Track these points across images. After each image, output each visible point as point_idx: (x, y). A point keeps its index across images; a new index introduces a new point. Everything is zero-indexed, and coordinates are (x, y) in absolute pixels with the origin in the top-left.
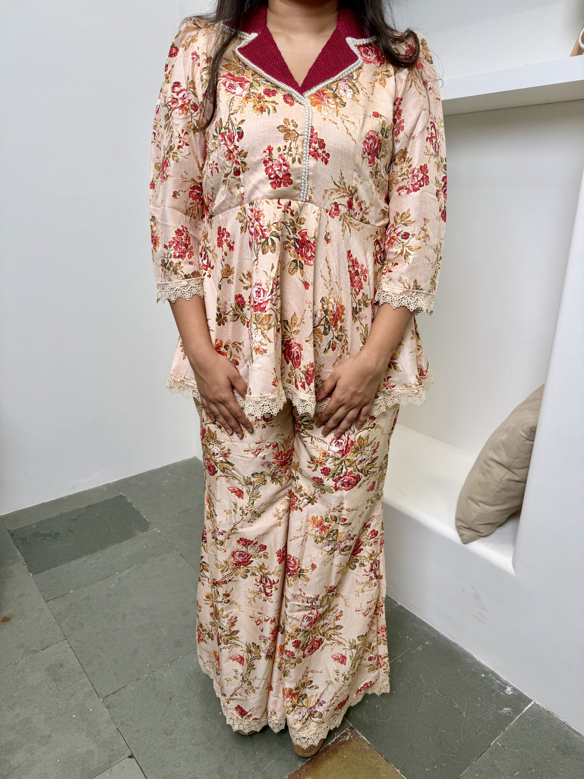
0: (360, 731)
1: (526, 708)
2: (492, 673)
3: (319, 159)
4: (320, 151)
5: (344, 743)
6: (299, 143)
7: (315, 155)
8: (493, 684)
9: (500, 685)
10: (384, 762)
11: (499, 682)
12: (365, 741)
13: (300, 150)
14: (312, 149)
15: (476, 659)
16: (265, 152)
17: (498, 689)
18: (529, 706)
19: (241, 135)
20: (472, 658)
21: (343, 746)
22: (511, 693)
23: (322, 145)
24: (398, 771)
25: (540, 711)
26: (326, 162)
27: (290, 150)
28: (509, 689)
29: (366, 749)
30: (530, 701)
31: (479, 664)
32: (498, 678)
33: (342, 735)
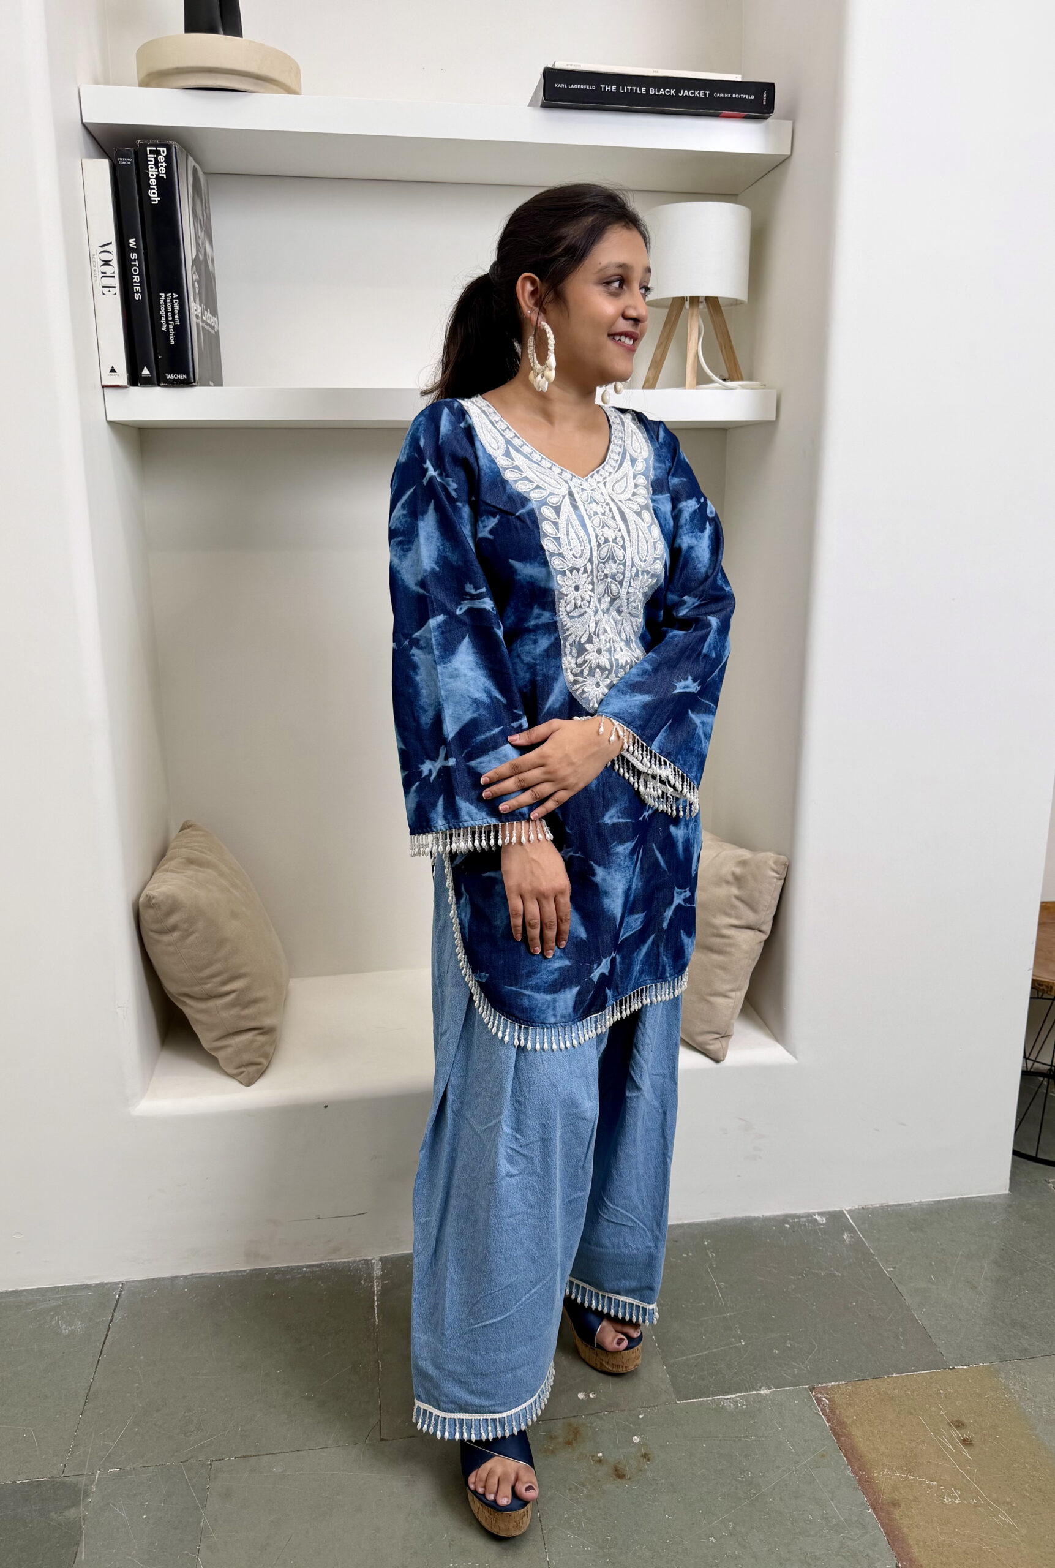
0: (822, 1383)
1: (850, 1220)
2: (789, 1216)
5: (832, 1411)
8: (806, 1225)
9: (809, 1222)
11: (805, 1219)
12: (838, 1385)
17: (815, 1226)
18: (848, 1217)
22: (823, 1219)
24: (895, 1375)
25: (859, 1213)
28: (817, 1217)
29: (852, 1391)
30: (842, 1212)
33: (819, 1405)
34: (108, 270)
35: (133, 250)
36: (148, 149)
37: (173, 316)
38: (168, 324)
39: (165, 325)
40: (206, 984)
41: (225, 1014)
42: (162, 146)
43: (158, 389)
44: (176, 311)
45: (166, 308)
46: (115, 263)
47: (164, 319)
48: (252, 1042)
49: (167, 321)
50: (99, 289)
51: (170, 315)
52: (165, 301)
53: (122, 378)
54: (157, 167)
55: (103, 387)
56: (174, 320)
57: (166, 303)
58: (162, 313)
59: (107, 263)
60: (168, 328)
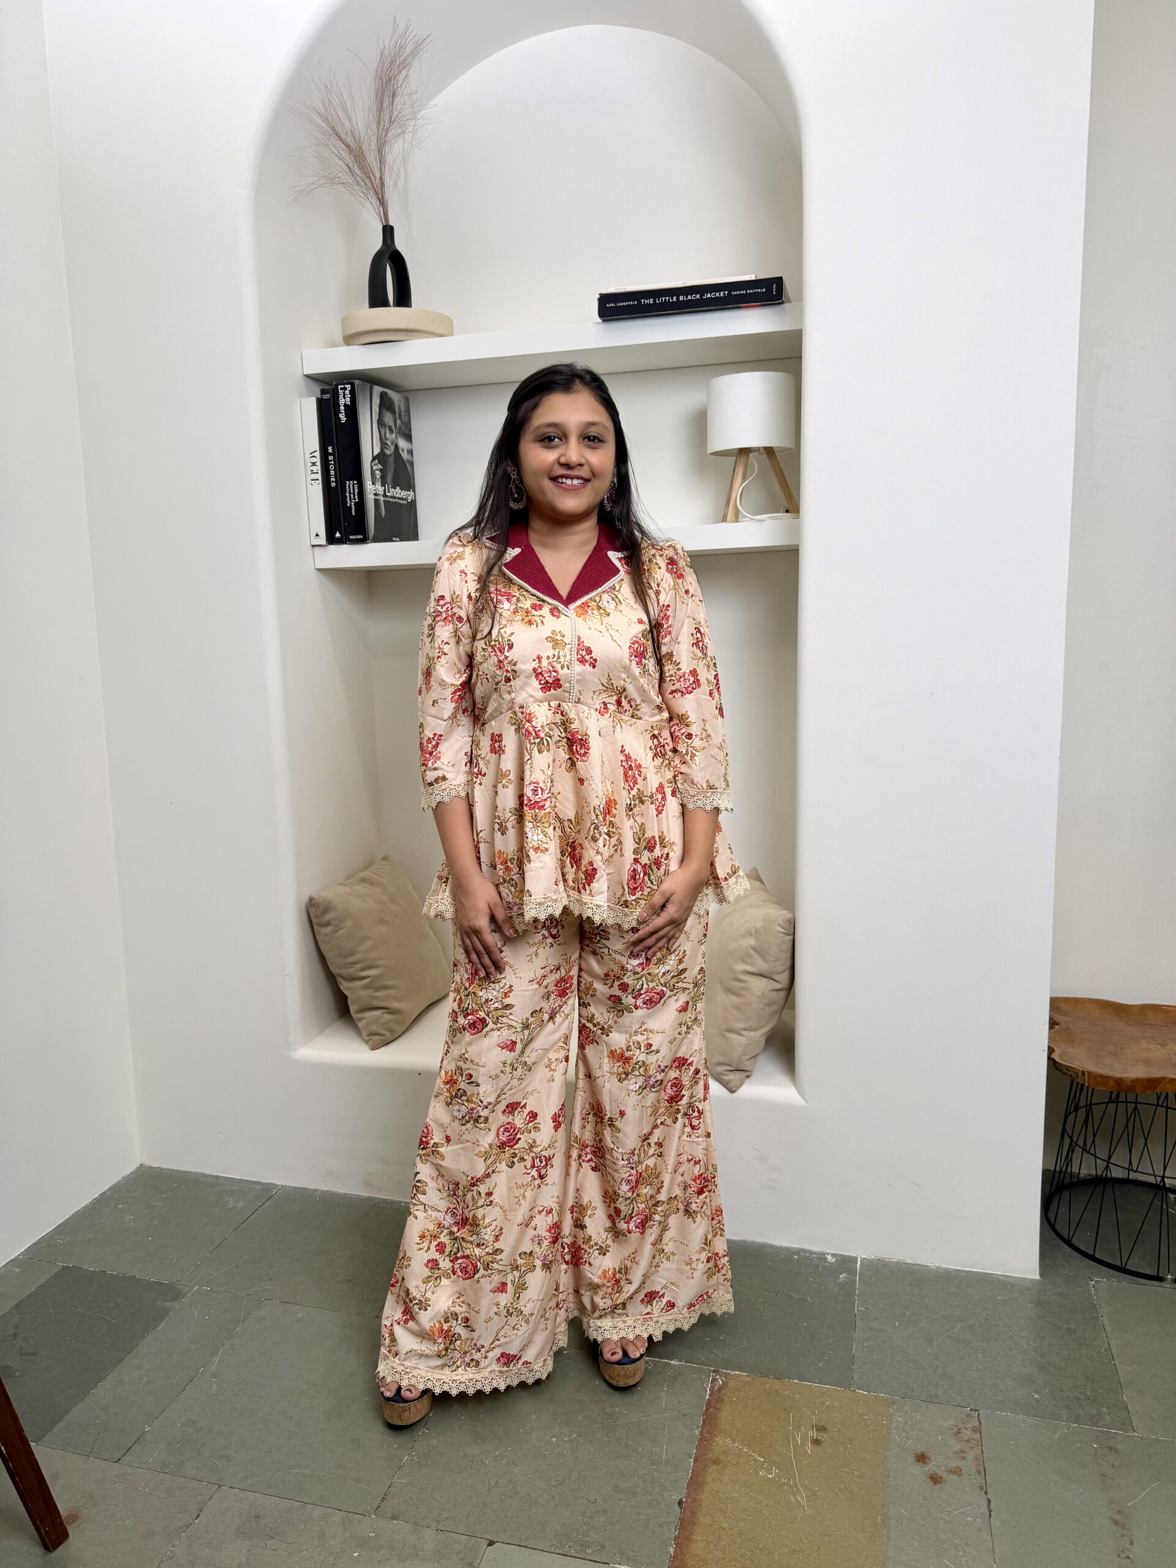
0: (728, 1370)
1: (858, 1266)
2: (802, 1250)
3: (587, 665)
4: (587, 657)
5: (721, 1389)
6: (567, 651)
7: (582, 661)
8: (812, 1260)
9: (818, 1258)
10: (776, 1381)
11: (815, 1255)
12: (740, 1375)
13: (568, 657)
14: (579, 656)
15: (775, 1246)
16: (534, 660)
17: (821, 1262)
18: (859, 1263)
19: (511, 647)
20: (772, 1246)
21: (723, 1392)
22: (834, 1260)
23: (589, 651)
24: (796, 1381)
25: (871, 1262)
26: (594, 667)
27: (559, 658)
28: (829, 1257)
29: (748, 1382)
30: (854, 1260)
31: (781, 1249)
32: (811, 1252)
33: (711, 1383)
34: (315, 469)
35: (330, 454)
36: (340, 387)
37: (354, 496)
38: (351, 501)
39: (349, 502)
40: (350, 968)
41: (362, 993)
42: (347, 384)
43: (346, 545)
44: (356, 493)
45: (350, 491)
46: (319, 464)
47: (348, 498)
48: (379, 1017)
49: (350, 499)
50: (309, 481)
51: (352, 495)
52: (349, 487)
53: (322, 540)
54: (345, 398)
55: (313, 546)
56: (354, 499)
57: (349, 488)
58: (347, 494)
59: (314, 464)
60: (351, 504)
